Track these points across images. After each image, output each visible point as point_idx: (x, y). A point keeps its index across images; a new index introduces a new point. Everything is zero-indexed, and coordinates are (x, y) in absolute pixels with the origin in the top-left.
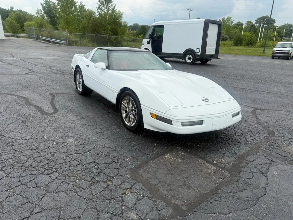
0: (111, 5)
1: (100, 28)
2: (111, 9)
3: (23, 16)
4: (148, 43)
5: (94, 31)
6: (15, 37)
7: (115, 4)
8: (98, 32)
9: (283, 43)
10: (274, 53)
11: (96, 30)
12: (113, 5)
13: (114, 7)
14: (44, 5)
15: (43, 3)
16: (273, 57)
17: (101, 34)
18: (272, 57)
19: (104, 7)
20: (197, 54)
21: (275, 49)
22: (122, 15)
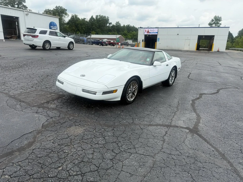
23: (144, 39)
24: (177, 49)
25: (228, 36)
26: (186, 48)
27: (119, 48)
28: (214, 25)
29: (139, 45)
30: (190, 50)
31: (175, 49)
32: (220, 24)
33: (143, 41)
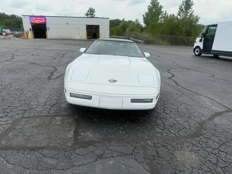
0: (189, 11)
1: (175, 30)
2: (188, 14)
3: (127, 24)
4: (201, 41)
5: (171, 33)
6: (117, 38)
7: (193, 10)
8: (174, 34)
11: (173, 32)
12: (192, 11)
13: (192, 12)
14: (145, 16)
15: (144, 15)
17: (176, 36)
19: (183, 13)
22: (199, 18)
23: (31, 28)
24: (69, 38)
25: (109, 26)
26: (78, 37)
27: (4, 38)
28: (89, 16)
29: (28, 34)
30: (82, 39)
31: (67, 38)
32: (94, 15)
33: (30, 30)
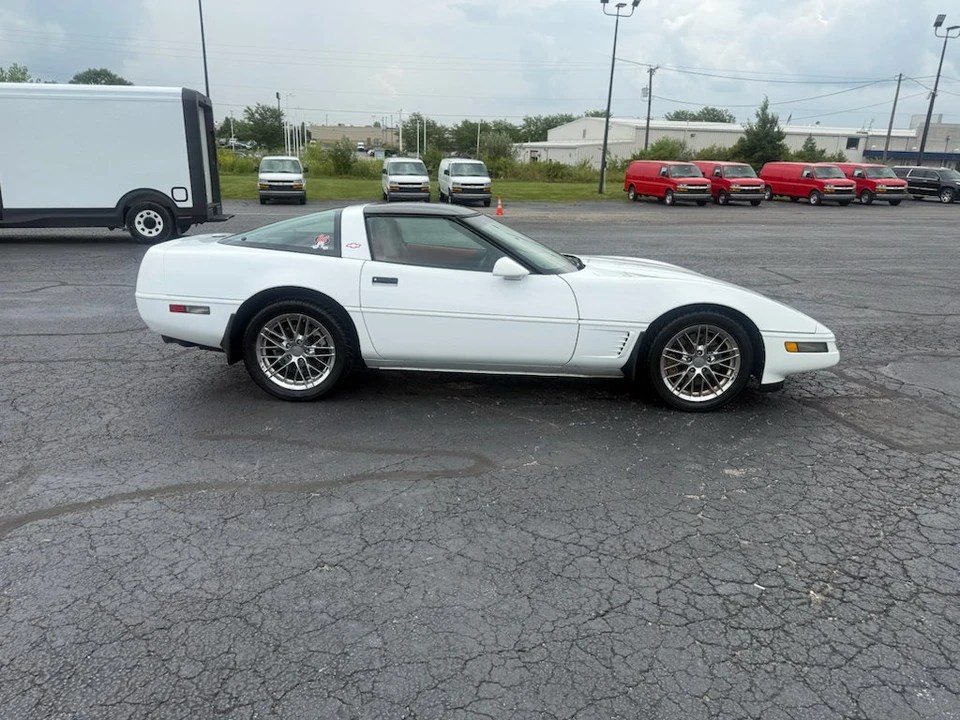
9: (271, 160)
10: (263, 188)
16: (265, 200)
18: (261, 200)
20: (180, 205)
21: (264, 176)
